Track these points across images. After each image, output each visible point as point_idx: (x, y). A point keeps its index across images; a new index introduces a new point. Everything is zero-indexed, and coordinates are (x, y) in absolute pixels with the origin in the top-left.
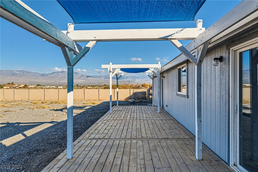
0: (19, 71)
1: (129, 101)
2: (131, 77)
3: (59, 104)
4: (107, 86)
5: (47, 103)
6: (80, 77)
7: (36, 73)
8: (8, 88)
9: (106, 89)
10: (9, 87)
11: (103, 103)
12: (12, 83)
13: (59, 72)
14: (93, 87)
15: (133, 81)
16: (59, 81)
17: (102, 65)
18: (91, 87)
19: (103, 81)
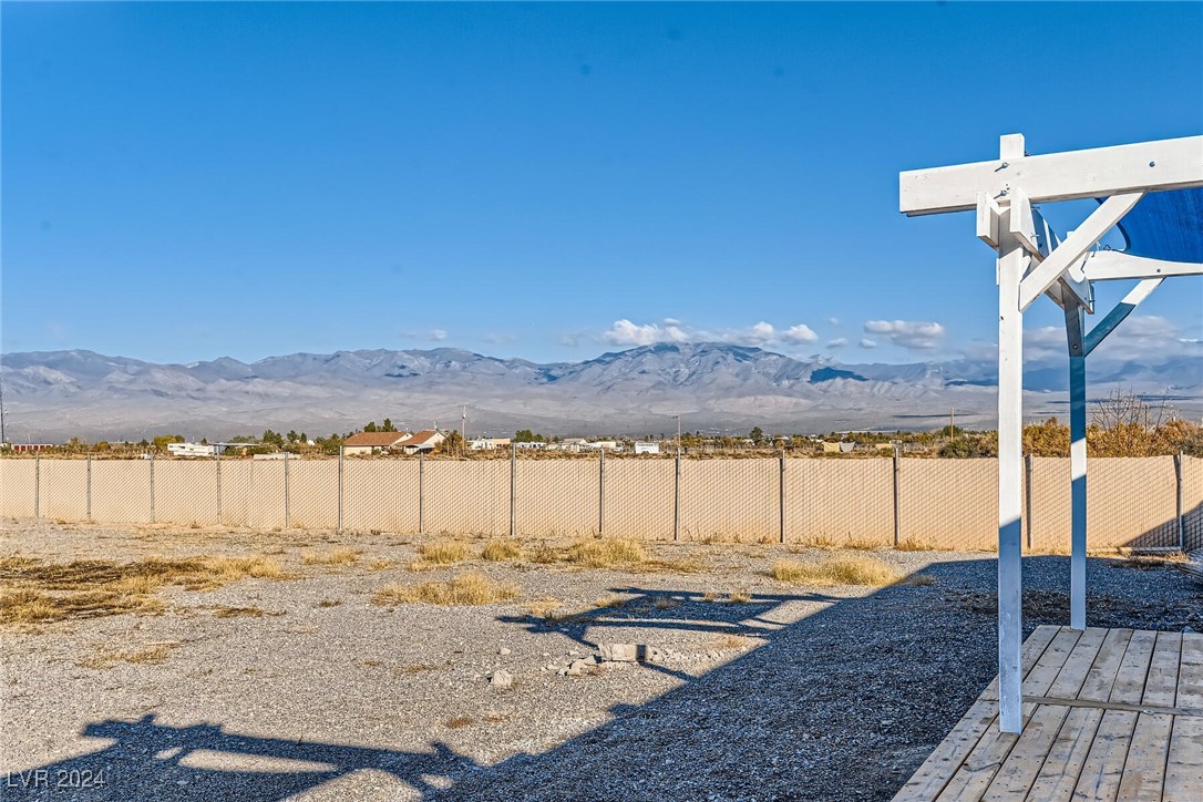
0: (426, 354)
1: (1173, 560)
2: (1159, 369)
3: (587, 573)
4: (964, 440)
5: (516, 555)
6: (778, 379)
7: (513, 364)
8: (362, 456)
9: (959, 457)
10: (368, 450)
11: (924, 577)
12: (387, 422)
13: (642, 351)
14: (864, 442)
15: (1177, 393)
16: (646, 406)
17: (903, 175)
18: (848, 447)
19: (936, 405)
